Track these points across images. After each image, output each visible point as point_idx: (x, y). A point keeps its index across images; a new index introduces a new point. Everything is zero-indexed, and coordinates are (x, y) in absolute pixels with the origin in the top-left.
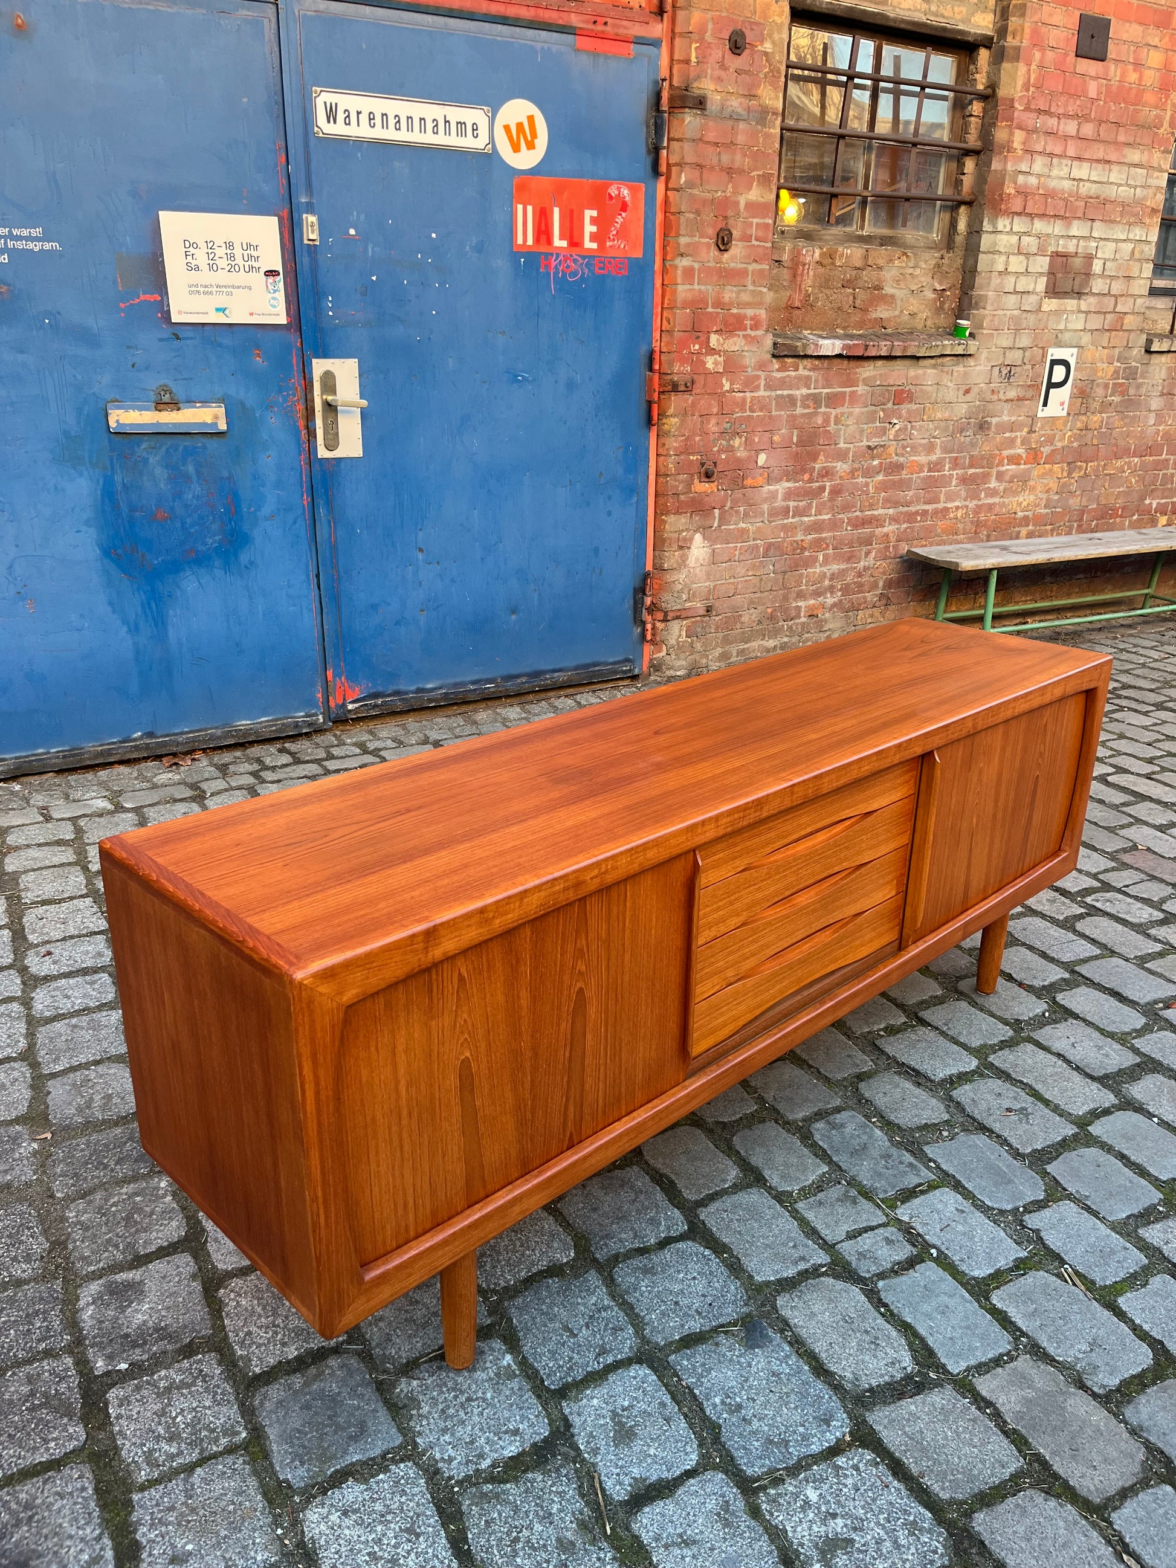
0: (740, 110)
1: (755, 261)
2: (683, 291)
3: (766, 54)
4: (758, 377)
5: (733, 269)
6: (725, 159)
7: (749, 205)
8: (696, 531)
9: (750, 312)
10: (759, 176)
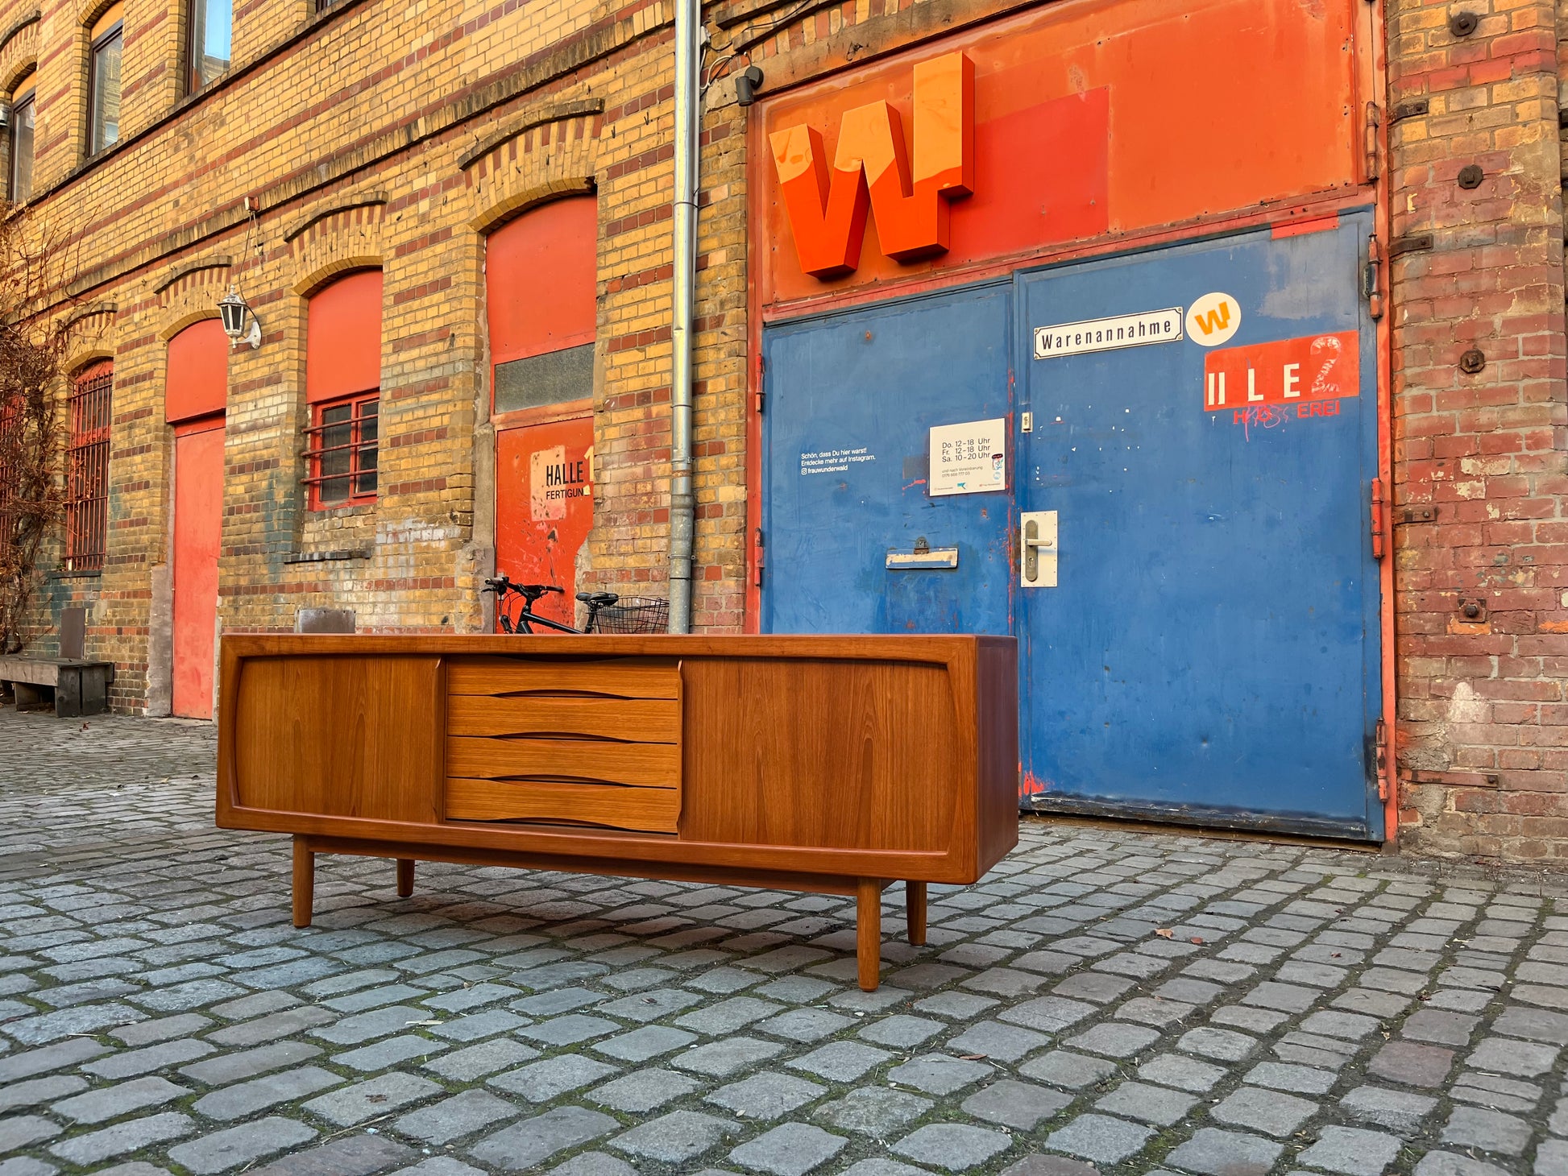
0: (1482, 237)
1: (1526, 376)
2: (1412, 419)
3: (1515, 177)
4: (1550, 501)
5: (1491, 390)
6: (1466, 285)
7: (1507, 323)
8: (1458, 680)
9: (1524, 431)
10: (1520, 293)
